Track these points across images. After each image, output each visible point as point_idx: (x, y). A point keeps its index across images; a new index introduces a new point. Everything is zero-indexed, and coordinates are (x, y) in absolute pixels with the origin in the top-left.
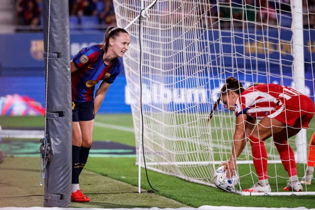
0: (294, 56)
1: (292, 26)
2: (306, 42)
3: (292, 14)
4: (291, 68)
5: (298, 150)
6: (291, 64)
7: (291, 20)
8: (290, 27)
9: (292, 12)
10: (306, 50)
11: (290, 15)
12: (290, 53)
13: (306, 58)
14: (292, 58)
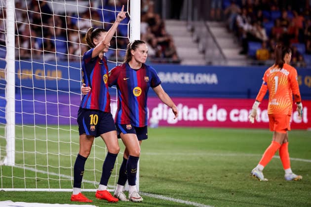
0: (7, 81)
1: (7, 57)
2: (16, 71)
3: (7, 48)
4: (4, 90)
5: (8, 155)
6: (4, 87)
7: (6, 52)
8: (5, 58)
9: (7, 46)
10: (16, 76)
11: (5, 48)
12: (4, 78)
13: (17, 83)
14: (5, 82)
